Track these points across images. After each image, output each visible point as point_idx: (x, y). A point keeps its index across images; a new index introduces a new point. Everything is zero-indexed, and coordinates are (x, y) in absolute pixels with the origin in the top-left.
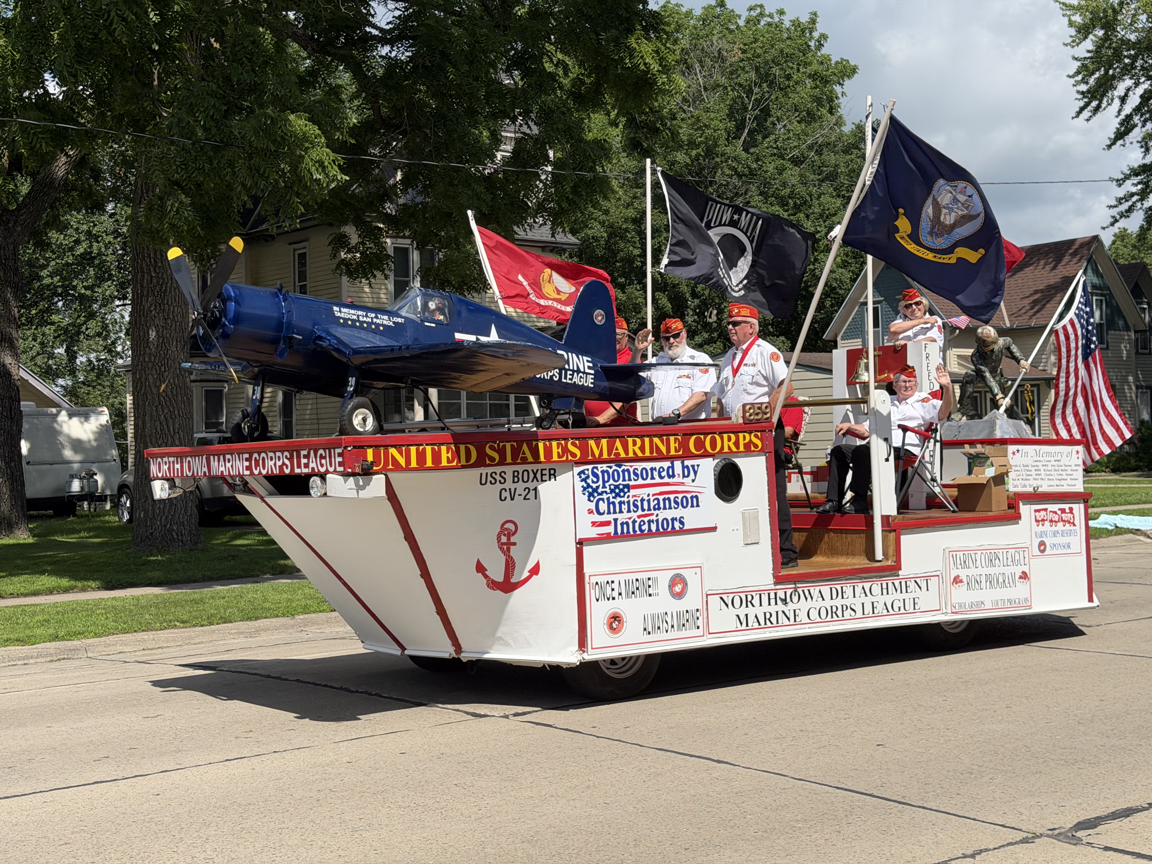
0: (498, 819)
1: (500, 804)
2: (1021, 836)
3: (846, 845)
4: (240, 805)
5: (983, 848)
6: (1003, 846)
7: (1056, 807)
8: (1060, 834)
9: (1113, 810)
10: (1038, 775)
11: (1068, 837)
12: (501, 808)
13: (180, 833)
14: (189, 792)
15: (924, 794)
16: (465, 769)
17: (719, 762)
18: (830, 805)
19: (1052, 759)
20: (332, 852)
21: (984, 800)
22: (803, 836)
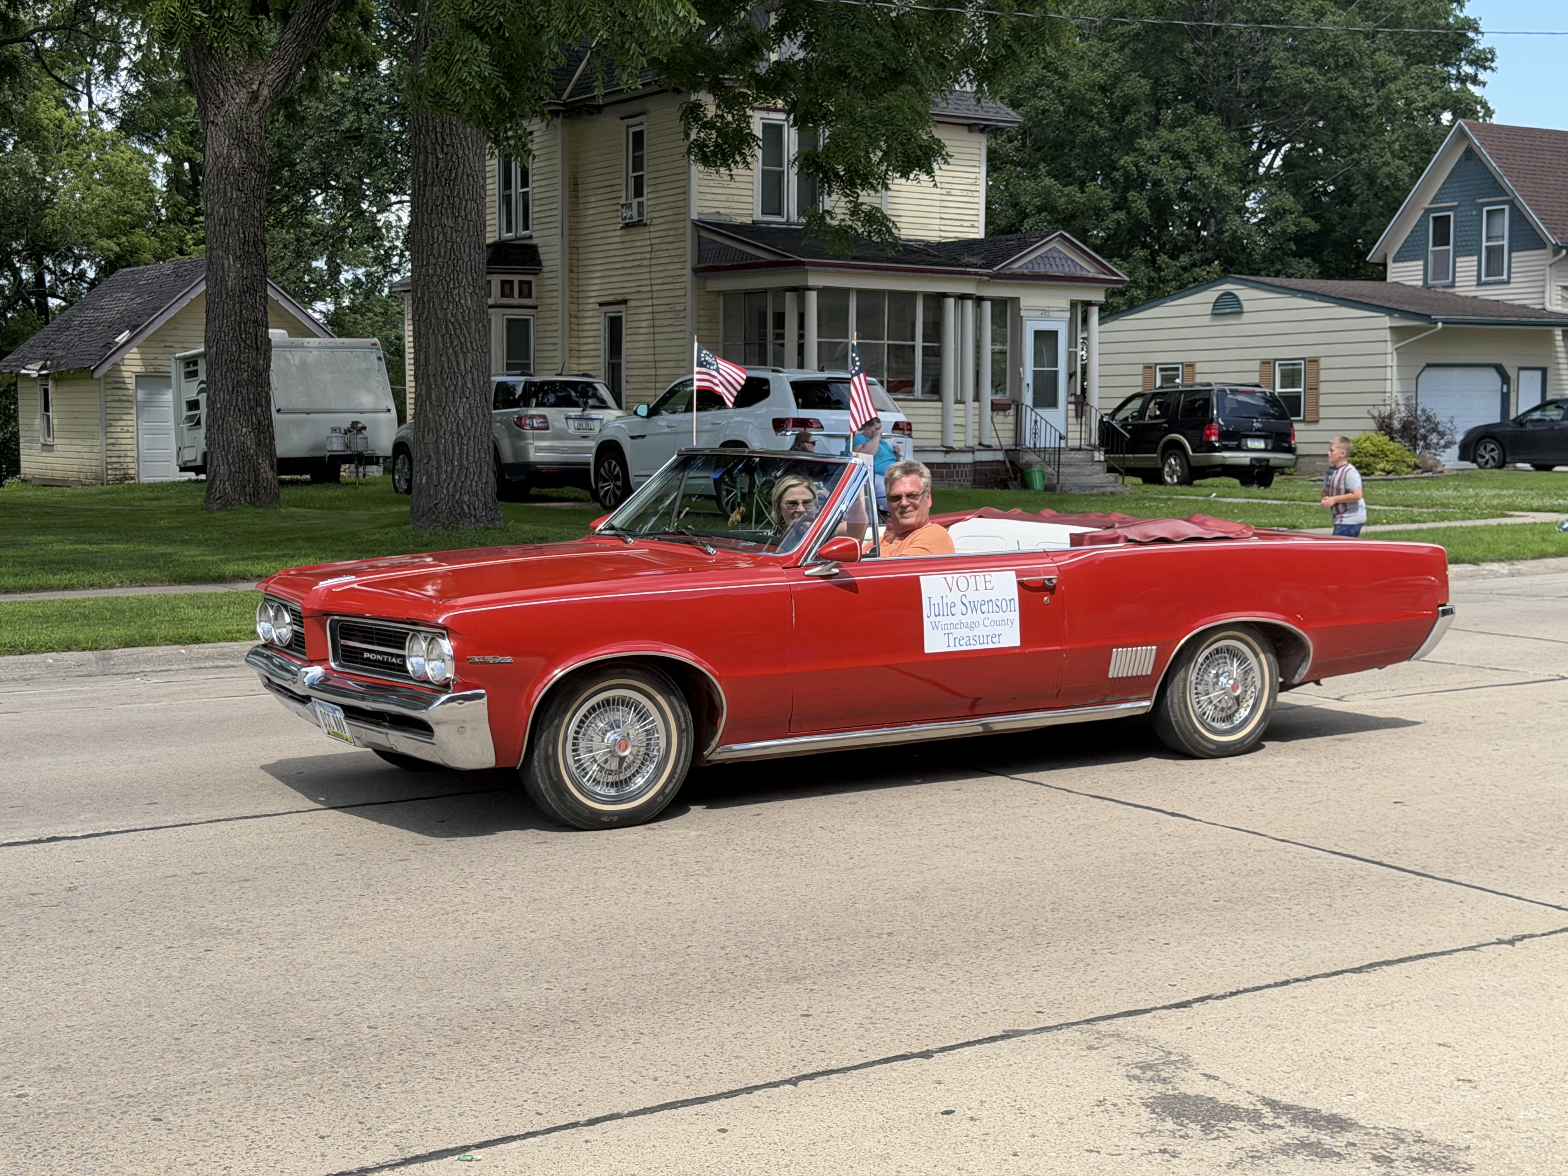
0: (874, 870)
1: (878, 852)
5: (1526, 933)
6: (1556, 932)
13: (469, 866)
15: (1452, 865)
17: (1173, 814)
18: (1320, 873)
20: (660, 898)
21: (1537, 875)
22: (1281, 908)
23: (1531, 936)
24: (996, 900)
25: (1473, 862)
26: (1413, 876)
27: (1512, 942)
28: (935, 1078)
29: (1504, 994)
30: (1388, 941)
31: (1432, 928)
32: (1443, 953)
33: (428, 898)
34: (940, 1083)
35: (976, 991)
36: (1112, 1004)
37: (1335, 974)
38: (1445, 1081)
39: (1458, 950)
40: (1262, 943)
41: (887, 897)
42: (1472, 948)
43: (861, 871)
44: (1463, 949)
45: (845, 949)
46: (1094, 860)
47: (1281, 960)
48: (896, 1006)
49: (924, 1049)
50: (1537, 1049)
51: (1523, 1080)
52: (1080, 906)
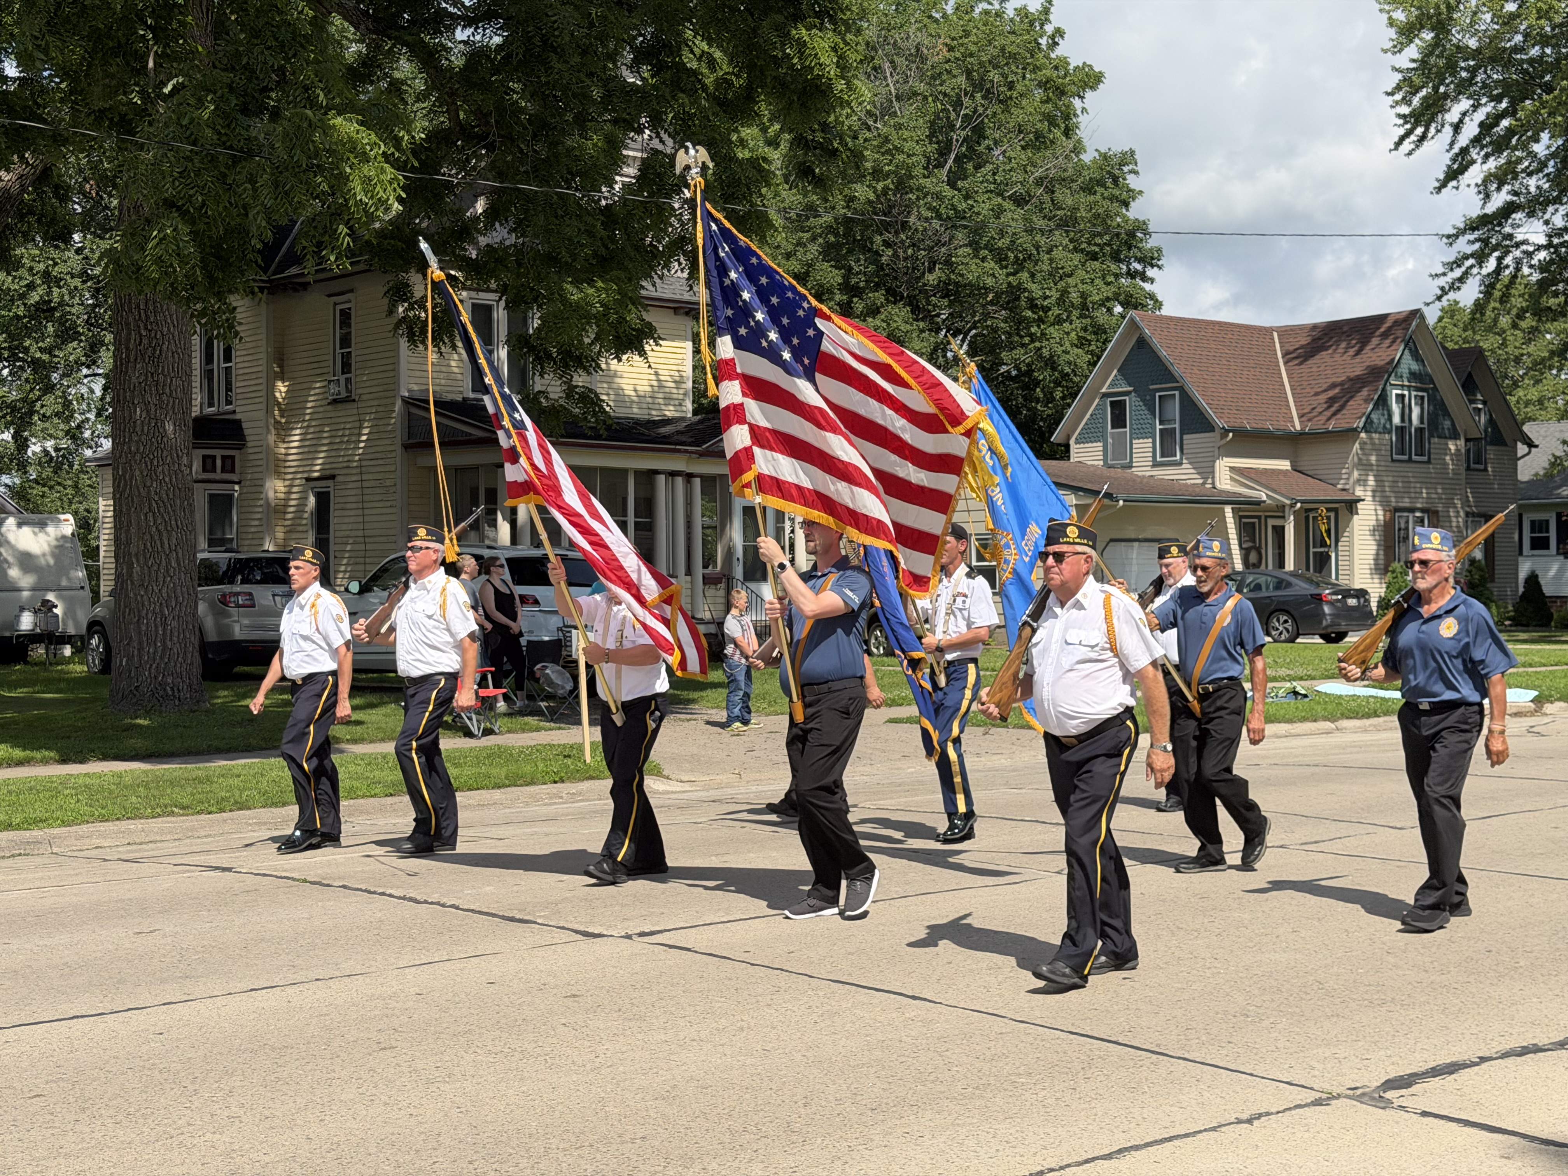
0: (621, 1068)
1: (624, 1049)
2: (1312, 1096)
3: (1084, 1106)
4: (273, 1049)
5: (1262, 1111)
6: (1290, 1109)
7: (1358, 1060)
8: (1363, 1094)
9: (1432, 1064)
10: (1335, 1019)
11: (1374, 1098)
12: (625, 1055)
13: (193, 1083)
14: (204, 1030)
15: (1184, 1042)
16: (575, 1004)
17: (914, 998)
18: (1062, 1054)
19: (1354, 1000)
20: (400, 1109)
21: (1264, 1050)
22: (1027, 1094)
23: (1268, 1114)
24: (748, 1096)
25: (1204, 1038)
26: (1150, 1055)
27: (1249, 1121)
30: (1133, 1125)
31: (1173, 1109)
32: (1186, 1135)
33: (150, 1121)
37: (1087, 1161)
39: (1200, 1132)
40: (1012, 1131)
41: (637, 1097)
42: (1214, 1129)
43: (608, 1070)
44: (1205, 1130)
45: (599, 1157)
46: (841, 1050)
47: (1034, 1150)
52: (831, 1098)
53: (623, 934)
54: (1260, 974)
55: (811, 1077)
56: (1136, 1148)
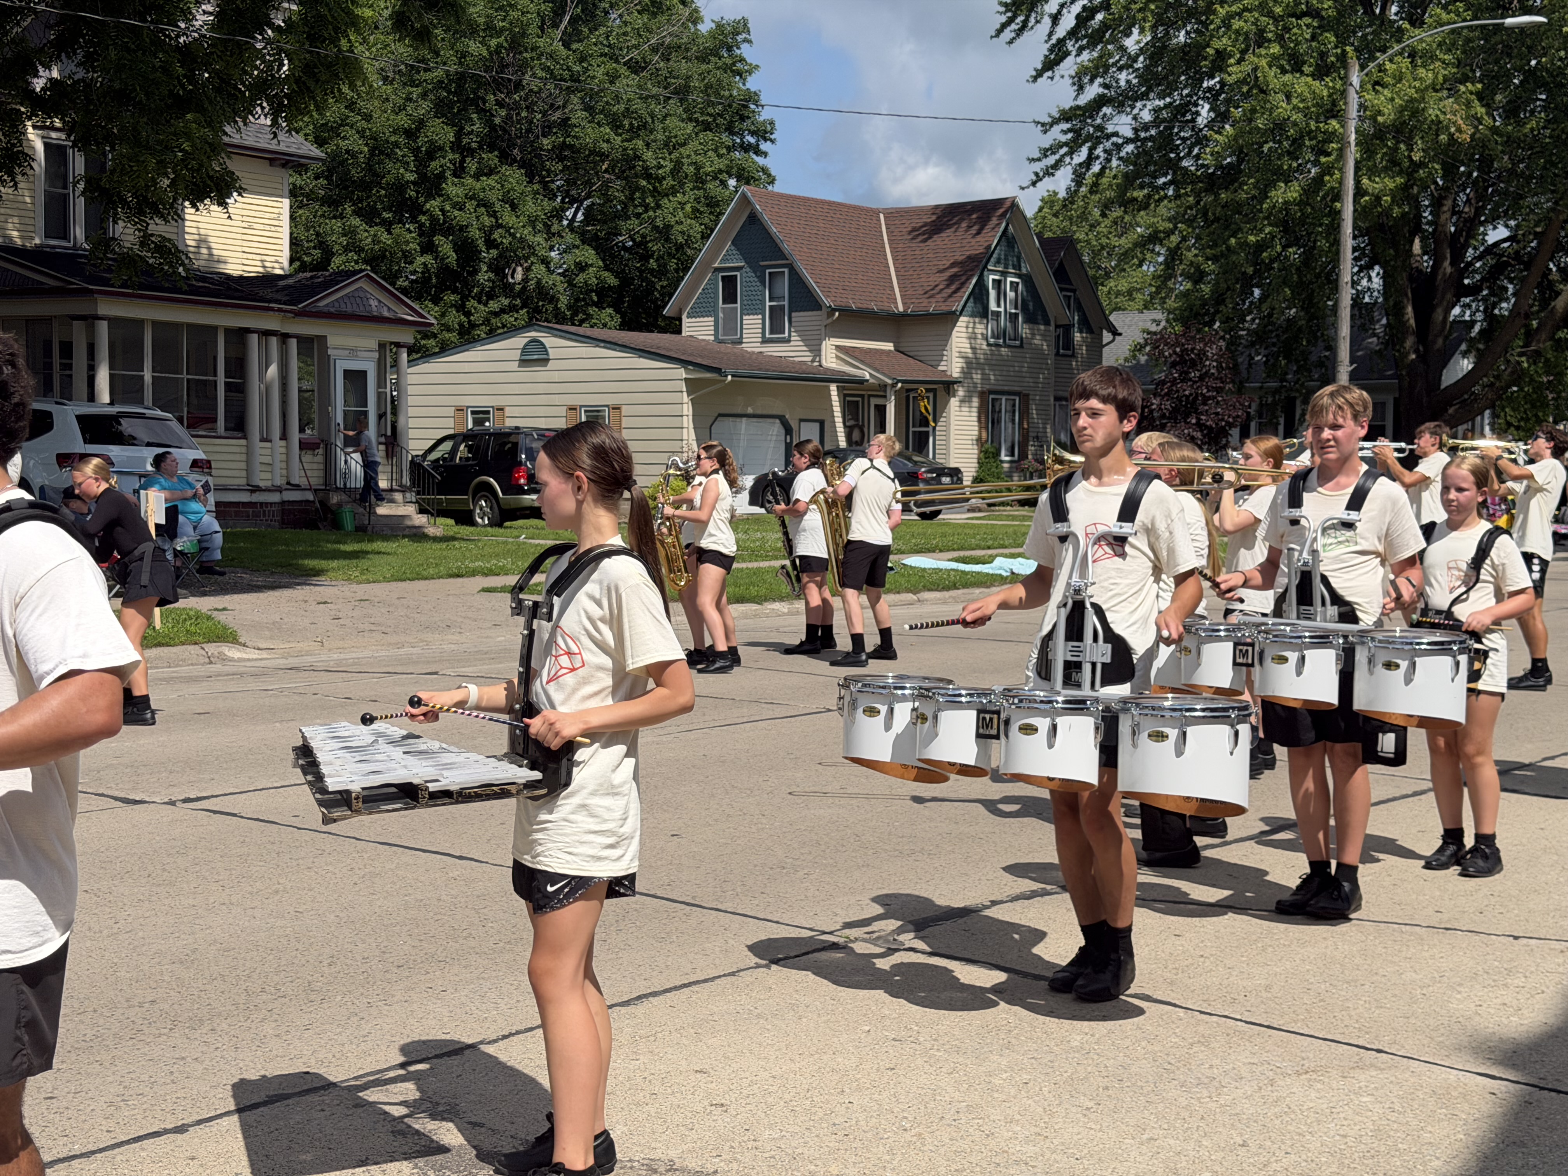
0: (141, 934)
6: (807, 953)
8: (879, 938)
10: (864, 869)
11: (888, 941)
15: (720, 894)
17: (461, 858)
21: (794, 900)
23: (786, 958)
24: (271, 957)
25: (739, 890)
26: (683, 906)
27: (768, 966)
28: (188, 1154)
29: (758, 1016)
30: (655, 973)
31: (697, 957)
32: (705, 981)
34: (193, 1159)
35: (241, 1057)
36: (383, 1058)
38: (699, 1108)
39: (719, 977)
41: (153, 962)
42: (732, 974)
43: (126, 936)
44: (724, 975)
45: (101, 1022)
46: (377, 910)
48: (153, 1080)
49: (179, 1124)
50: (784, 1068)
51: (771, 1099)
52: (359, 958)
53: (166, 800)
54: (803, 828)
55: (342, 937)
56: (655, 994)
